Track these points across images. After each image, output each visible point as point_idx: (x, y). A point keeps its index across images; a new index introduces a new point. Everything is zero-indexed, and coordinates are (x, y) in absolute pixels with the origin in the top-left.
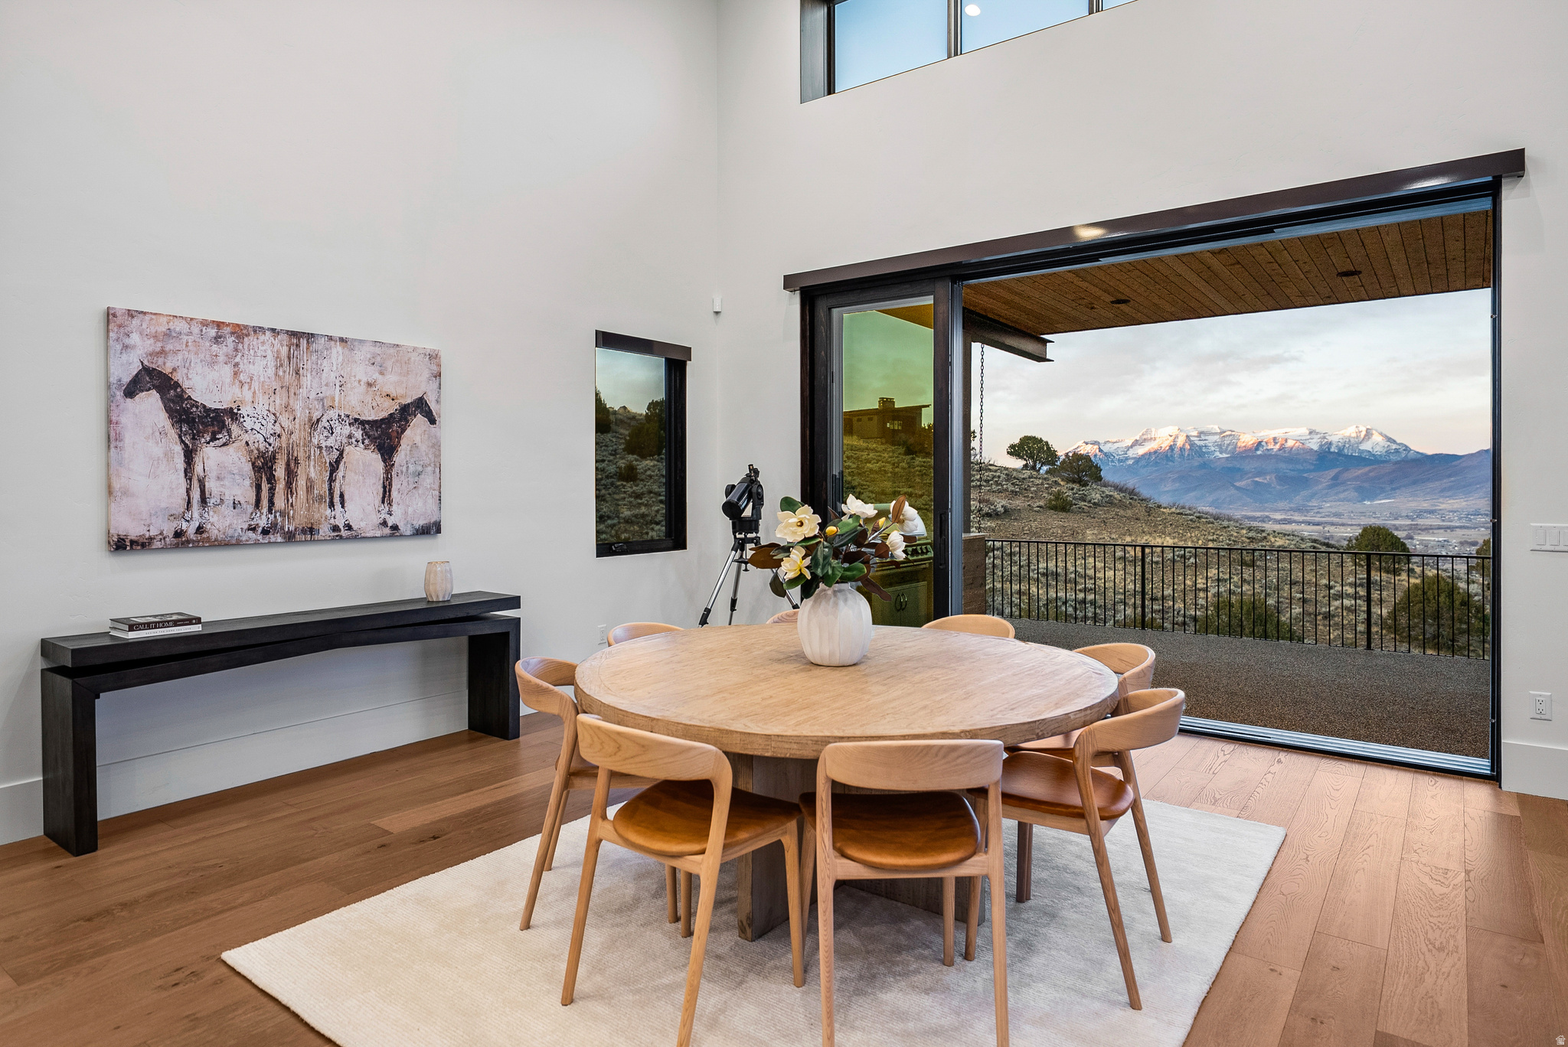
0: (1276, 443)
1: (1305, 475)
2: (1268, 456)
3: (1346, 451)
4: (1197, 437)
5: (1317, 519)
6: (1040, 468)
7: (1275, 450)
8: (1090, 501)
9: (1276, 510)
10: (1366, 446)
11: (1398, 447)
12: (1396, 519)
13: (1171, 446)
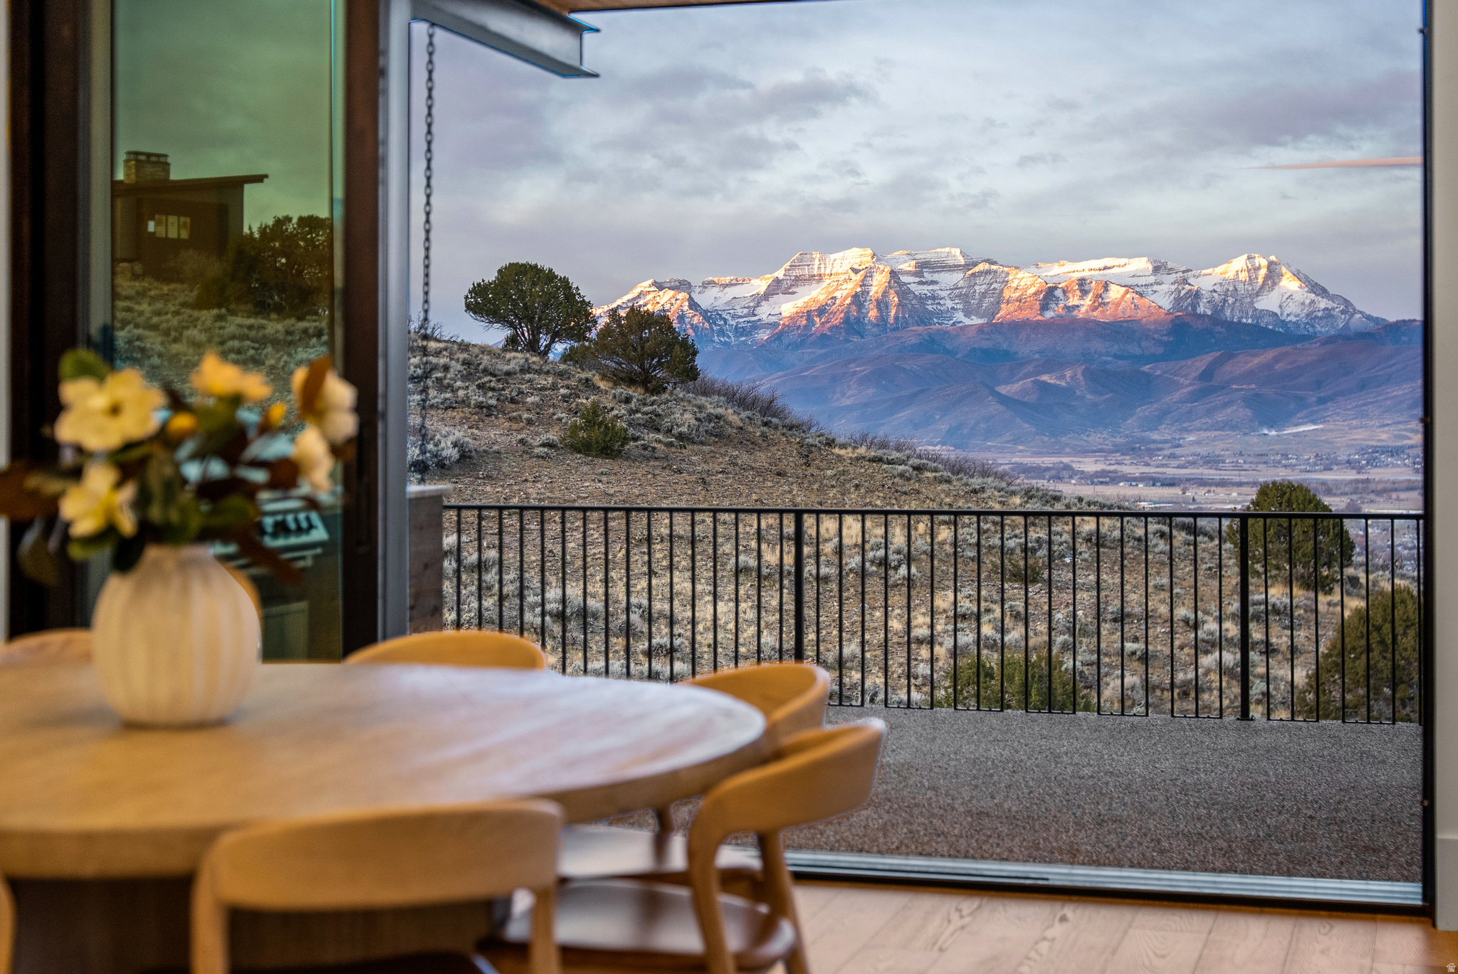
0: (1084, 293)
1: (1146, 368)
2: (1069, 325)
3: (1228, 313)
4: (915, 274)
5: (1171, 472)
6: (548, 347)
7: (1083, 309)
8: (669, 431)
9: (1085, 452)
10: (1268, 302)
11: (1330, 305)
12: (1328, 469)
13: (856, 297)
